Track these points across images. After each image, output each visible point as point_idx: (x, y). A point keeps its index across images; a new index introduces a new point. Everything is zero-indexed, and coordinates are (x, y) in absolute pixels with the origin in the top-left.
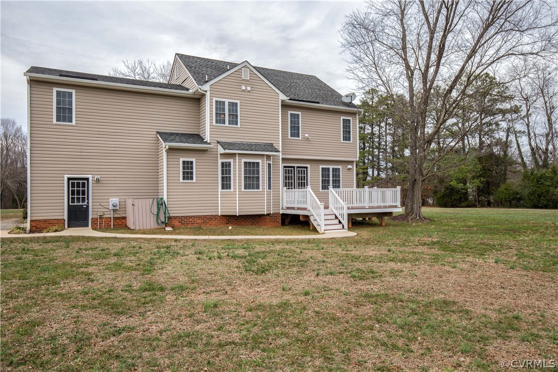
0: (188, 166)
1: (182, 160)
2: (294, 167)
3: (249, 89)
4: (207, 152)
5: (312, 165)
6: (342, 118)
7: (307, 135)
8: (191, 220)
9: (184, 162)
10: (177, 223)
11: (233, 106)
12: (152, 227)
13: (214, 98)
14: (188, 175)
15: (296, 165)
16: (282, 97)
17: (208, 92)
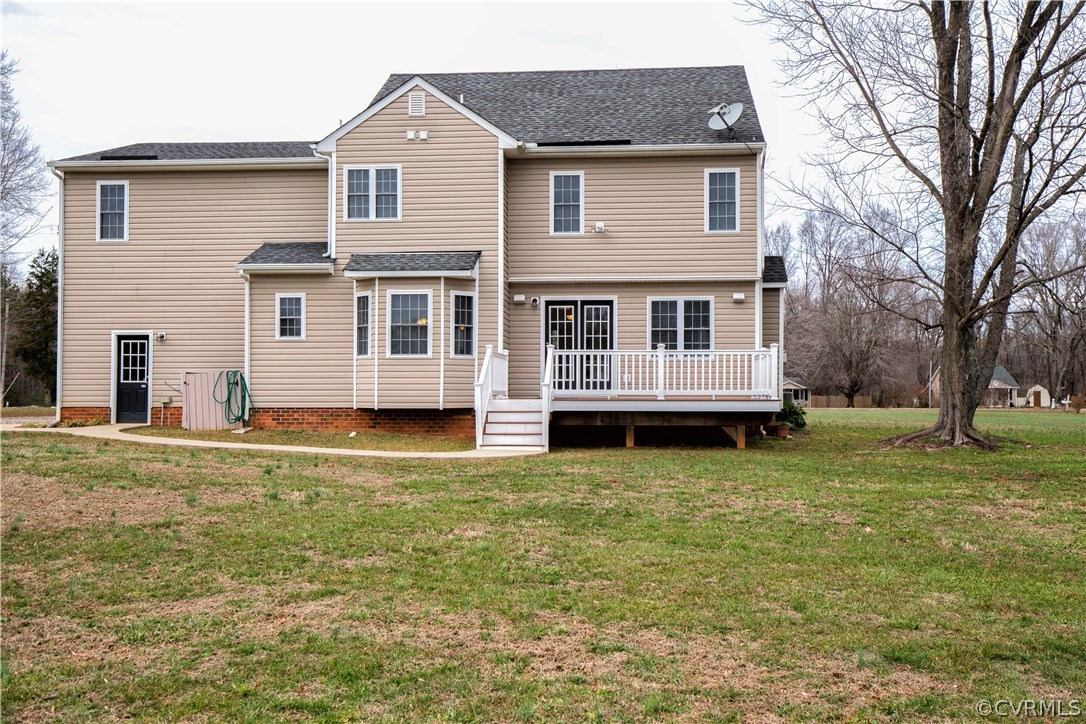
0: (290, 308)
1: (279, 296)
2: (574, 303)
3: (423, 135)
4: (331, 279)
5: (624, 295)
6: (708, 171)
7: (600, 224)
8: (296, 416)
9: (283, 300)
10: (268, 421)
11: (387, 177)
12: (220, 427)
13: (344, 166)
14: (289, 326)
15: (579, 298)
16: (507, 142)
17: (334, 155)
